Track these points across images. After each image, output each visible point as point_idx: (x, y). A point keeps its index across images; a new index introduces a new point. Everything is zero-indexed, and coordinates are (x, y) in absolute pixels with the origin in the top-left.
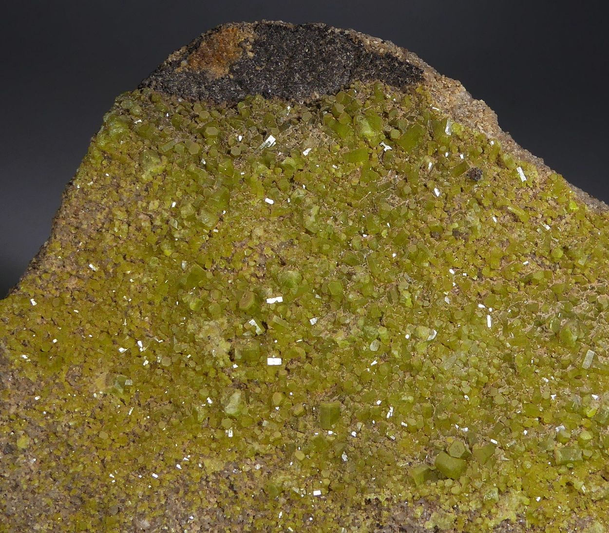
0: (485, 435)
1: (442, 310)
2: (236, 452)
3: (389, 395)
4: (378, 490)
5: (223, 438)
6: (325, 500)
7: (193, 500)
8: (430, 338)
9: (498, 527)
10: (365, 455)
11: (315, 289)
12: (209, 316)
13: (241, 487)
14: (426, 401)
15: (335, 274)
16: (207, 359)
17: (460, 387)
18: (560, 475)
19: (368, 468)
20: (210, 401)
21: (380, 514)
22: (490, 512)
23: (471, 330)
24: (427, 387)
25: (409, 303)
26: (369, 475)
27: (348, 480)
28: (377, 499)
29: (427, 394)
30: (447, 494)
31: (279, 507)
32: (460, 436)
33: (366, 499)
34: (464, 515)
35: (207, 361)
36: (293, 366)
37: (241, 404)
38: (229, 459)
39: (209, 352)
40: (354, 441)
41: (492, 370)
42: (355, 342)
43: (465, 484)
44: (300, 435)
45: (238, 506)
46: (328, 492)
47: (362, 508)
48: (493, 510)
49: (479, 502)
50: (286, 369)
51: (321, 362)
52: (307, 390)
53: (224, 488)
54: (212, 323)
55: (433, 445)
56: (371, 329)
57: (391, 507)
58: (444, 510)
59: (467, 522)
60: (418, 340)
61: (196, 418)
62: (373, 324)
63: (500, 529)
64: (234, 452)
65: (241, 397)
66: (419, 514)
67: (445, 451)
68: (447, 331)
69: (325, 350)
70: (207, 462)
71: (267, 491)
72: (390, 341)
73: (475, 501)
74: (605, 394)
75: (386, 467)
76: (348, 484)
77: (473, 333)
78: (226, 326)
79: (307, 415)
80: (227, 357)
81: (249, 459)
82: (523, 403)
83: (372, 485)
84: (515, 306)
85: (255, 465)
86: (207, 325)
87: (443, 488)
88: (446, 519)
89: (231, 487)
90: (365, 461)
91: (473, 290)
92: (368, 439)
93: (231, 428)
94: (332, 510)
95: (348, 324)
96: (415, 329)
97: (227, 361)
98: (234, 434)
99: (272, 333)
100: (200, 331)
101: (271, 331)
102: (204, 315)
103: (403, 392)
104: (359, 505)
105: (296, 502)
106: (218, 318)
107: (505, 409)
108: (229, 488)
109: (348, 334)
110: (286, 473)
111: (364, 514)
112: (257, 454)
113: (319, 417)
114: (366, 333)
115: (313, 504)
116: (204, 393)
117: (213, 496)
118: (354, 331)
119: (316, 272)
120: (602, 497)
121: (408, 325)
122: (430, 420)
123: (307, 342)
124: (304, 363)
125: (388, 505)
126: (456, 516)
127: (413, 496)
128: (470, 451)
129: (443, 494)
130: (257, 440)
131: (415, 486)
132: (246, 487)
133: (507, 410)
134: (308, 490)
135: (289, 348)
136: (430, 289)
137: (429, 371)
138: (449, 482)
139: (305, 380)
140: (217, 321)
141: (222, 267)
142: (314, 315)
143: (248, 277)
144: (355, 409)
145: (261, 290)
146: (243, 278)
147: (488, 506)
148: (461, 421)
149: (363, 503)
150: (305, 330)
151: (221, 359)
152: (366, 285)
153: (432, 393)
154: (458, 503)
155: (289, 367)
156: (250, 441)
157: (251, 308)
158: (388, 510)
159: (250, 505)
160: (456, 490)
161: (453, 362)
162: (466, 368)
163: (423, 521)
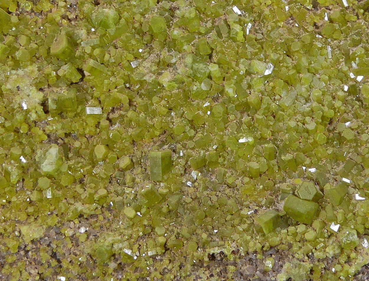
0: (336, 174)
1: (278, 43)
2: (57, 215)
3: (226, 138)
4: (222, 243)
5: (41, 200)
6: (161, 260)
7: (11, 274)
8: (267, 72)
9: (359, 273)
10: (204, 205)
11: (135, 29)
12: (17, 65)
13: (65, 254)
14: (268, 142)
15: (156, 11)
16: (17, 112)
17: (304, 124)
19: (209, 219)
20: (24, 160)
21: (226, 270)
22: (349, 257)
23: (311, 62)
24: (268, 127)
25: (240, 37)
26: (210, 227)
27: (187, 235)
28: (222, 253)
29: (268, 134)
30: (299, 242)
31: (110, 272)
32: (308, 178)
33: (209, 254)
34: (321, 263)
35: (17, 114)
36: (116, 115)
37: (59, 159)
38: (50, 224)
39: (19, 104)
40: (190, 191)
41: (338, 104)
42: (183, 83)
43: (320, 228)
44: (127, 191)
45: (63, 276)
46: (164, 251)
47: (205, 265)
48: (353, 255)
49: (336, 247)
50: (108, 119)
51: (146, 108)
52: (133, 141)
53: (44, 256)
54: (20, 72)
55: (279, 189)
56: (201, 66)
57: (238, 261)
58: (298, 259)
59: (323, 272)
60: (253, 76)
61: (9, 181)
62: (202, 61)
63: (360, 275)
64: (54, 215)
65: (59, 152)
66: (270, 266)
67: (294, 194)
68: (285, 65)
69: (150, 95)
70: (24, 229)
71: (95, 256)
72: (222, 79)
73: (332, 246)
75: (229, 217)
76: (187, 240)
77: (313, 65)
78: (36, 74)
79: (134, 168)
80: (40, 109)
81: (72, 223)
83: (215, 238)
84: (355, 34)
85: (79, 228)
86: (14, 75)
87: (295, 234)
88: (301, 269)
89: (54, 255)
90: (205, 212)
91: (308, 20)
92: (206, 188)
93: (50, 188)
94: (170, 271)
95: (175, 64)
96: (250, 64)
97: (40, 113)
98: (53, 195)
99: (89, 80)
100: (7, 81)
101: (88, 78)
102: (10, 63)
103: (241, 134)
104: (201, 261)
105: (128, 266)
106: (27, 66)
107: (355, 145)
108: (51, 256)
109: (175, 75)
110: (115, 234)
111: (207, 272)
112: (81, 216)
113: (148, 169)
114: (196, 71)
115: (148, 266)
116: (16, 151)
117: (33, 267)
118: (181, 70)
119: (134, 10)
121: (242, 60)
122: (274, 162)
123: (129, 88)
124: (127, 111)
125: (235, 259)
126: (312, 265)
127: (263, 247)
128: (321, 193)
129: (296, 241)
130: (80, 200)
131: (264, 235)
132: (70, 254)
133: (357, 145)
134: (141, 251)
135: (110, 95)
136: (263, 21)
137: (268, 109)
138: (301, 228)
139: (130, 130)
140: (26, 70)
141: (29, 9)
142: (136, 58)
143: (58, 18)
144: (189, 156)
145: (74, 33)
146: (52, 22)
147: (346, 252)
148: (308, 161)
149: (206, 259)
150: (126, 74)
151: (34, 111)
152: (191, 20)
153: (273, 133)
154: (314, 250)
155: (111, 116)
156: (72, 201)
157: (64, 52)
158: (235, 264)
159: (77, 274)
160: (310, 235)
161: (294, 97)
162: (308, 104)
163: (274, 275)
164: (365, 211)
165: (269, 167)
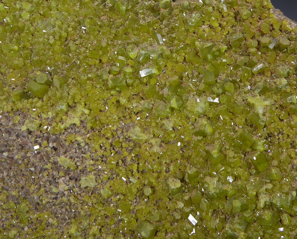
9: (68, 128)
14: (28, 50)
17: (48, 40)
18: (112, 95)
22: (62, 119)
24: (28, 41)
29: (28, 45)
41: (70, 29)
43: (46, 101)
48: (64, 118)
49: (54, 112)
58: (33, 118)
63: (70, 130)
67: (35, 80)
68: (42, 5)
73: (52, 112)
74: (144, 44)
82: (89, 50)
87: (32, 103)
88: (33, 124)
96: (22, 4)
103: (12, 44)
120: (140, 110)
122: (29, 61)
126: (40, 122)
127: (13, 109)
128: (51, 80)
129: (32, 107)
131: (14, 102)
133: (79, 54)
138: (35, 100)
147: (60, 115)
148: (48, 62)
154: (41, 113)
160: (39, 104)
162: (54, 29)
163: (20, 126)
164: (75, 92)
165: (25, 64)
